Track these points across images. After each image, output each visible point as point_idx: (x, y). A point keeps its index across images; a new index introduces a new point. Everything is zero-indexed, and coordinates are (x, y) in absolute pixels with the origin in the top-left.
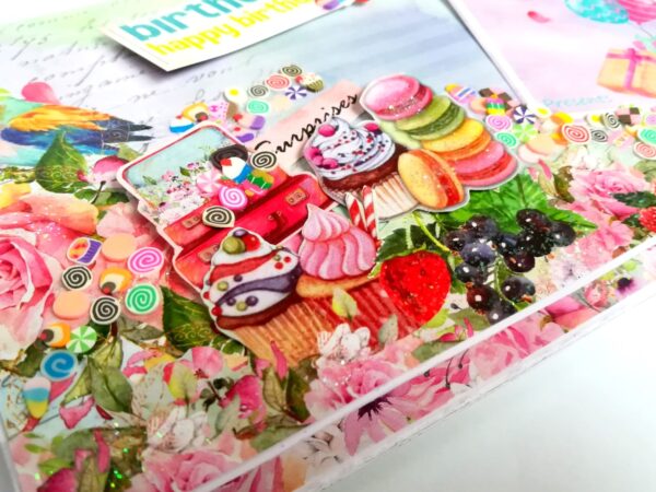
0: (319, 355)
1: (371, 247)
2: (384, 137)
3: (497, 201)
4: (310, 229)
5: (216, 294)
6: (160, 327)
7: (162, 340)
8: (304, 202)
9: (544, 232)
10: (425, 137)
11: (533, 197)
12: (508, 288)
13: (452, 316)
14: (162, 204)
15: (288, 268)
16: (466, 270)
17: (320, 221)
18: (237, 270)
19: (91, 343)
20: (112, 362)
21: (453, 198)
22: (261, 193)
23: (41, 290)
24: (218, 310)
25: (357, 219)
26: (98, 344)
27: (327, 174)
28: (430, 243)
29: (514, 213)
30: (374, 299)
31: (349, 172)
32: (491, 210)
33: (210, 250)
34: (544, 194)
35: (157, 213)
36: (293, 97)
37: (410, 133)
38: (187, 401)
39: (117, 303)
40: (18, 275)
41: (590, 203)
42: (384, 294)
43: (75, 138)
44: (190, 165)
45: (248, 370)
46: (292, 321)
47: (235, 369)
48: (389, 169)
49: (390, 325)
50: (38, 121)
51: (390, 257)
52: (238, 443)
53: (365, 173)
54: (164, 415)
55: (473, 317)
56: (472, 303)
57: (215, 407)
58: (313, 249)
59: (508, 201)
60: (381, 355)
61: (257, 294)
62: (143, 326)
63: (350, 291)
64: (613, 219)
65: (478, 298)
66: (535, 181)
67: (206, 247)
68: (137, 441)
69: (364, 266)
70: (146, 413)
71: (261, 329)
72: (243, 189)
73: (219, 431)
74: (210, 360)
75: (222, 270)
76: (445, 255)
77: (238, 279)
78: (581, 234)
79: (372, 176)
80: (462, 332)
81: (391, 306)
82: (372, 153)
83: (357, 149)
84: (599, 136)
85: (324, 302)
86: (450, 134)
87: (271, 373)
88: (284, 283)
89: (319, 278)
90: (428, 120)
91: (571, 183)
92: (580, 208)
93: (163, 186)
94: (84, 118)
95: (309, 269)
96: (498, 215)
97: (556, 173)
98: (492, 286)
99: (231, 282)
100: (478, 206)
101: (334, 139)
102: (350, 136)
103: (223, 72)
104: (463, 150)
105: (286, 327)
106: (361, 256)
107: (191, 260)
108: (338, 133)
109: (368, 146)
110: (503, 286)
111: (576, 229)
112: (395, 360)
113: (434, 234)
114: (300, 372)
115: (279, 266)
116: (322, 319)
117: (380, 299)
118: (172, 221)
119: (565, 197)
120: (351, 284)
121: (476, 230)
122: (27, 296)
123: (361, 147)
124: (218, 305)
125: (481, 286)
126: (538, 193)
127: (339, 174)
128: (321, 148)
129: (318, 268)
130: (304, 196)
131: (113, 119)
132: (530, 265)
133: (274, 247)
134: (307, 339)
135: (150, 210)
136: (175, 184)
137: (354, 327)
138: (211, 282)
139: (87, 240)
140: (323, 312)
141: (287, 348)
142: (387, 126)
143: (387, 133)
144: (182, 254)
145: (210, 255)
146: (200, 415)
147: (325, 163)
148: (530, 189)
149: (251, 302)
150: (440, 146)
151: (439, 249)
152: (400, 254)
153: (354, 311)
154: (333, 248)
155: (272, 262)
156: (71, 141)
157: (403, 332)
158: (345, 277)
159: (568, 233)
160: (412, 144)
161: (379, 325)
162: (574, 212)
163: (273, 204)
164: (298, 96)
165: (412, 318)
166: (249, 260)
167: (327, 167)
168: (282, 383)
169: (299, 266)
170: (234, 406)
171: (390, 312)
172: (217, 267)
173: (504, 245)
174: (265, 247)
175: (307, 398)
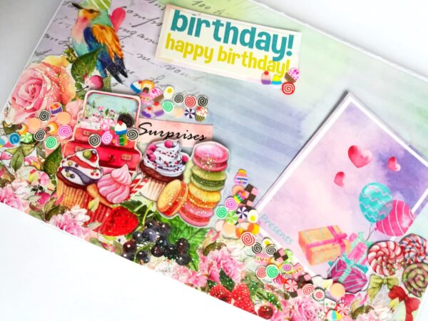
0: (70, 210)
1: (125, 198)
2: (183, 167)
3: (182, 228)
4: (116, 172)
5: (66, 164)
6: (47, 156)
7: (43, 160)
8: (126, 162)
9: (180, 252)
10: (195, 182)
11: (196, 239)
12: (141, 253)
13: (115, 242)
14: (87, 118)
15: (94, 177)
16: (139, 235)
17: (122, 173)
18: (80, 163)
19: (27, 141)
20: (27, 152)
21: (168, 212)
22: (117, 145)
23: (34, 109)
24: (61, 169)
25: (133, 185)
26: (30, 143)
27: (146, 160)
28: (142, 216)
29: (181, 237)
30: (103, 213)
31: (153, 167)
32: (176, 228)
33: (81, 148)
34: (201, 243)
35: (82, 120)
36: (186, 114)
37: (193, 175)
38: (30, 183)
39: (45, 136)
40: (33, 97)
41: (210, 263)
42: (107, 215)
43: (102, 56)
44: (112, 111)
45: (50, 193)
46: (75, 193)
47: (49, 189)
48: (166, 180)
49: (97, 224)
50: (101, 34)
51: (125, 207)
52: (28, 207)
53: (157, 173)
54: (21, 181)
55: (119, 248)
56: (125, 245)
57: (34, 192)
58: (109, 179)
59: (186, 231)
60: (83, 228)
61: (76, 176)
62: (44, 150)
63: (100, 203)
64: (207, 275)
65: (129, 246)
66: (206, 236)
67: (81, 146)
68: (10, 180)
69: (114, 201)
70: (18, 176)
71: (66, 187)
72: (114, 138)
73: (28, 199)
74: (45, 180)
75: (76, 159)
76: (140, 224)
77: (76, 166)
78: (189, 267)
79: (158, 176)
80: (111, 248)
81: (104, 220)
82: (169, 168)
83: (168, 161)
84: (257, 249)
85: (90, 198)
86: (204, 191)
87: (54, 200)
88: (87, 180)
89: (98, 190)
90: (206, 177)
91: (216, 251)
92: (204, 260)
93: (95, 111)
94: (115, 49)
95: (99, 184)
96: (175, 232)
97: (217, 242)
98: (138, 248)
99: (73, 164)
100: (174, 222)
101: (166, 150)
102: (173, 154)
103: (182, 74)
104: (199, 201)
105: (72, 193)
106: (118, 197)
107: (72, 146)
108: (171, 149)
109: (173, 164)
110: (140, 251)
111: (190, 264)
112: (84, 234)
113: (147, 215)
114: (60, 208)
115: (92, 174)
116: (83, 202)
117: (104, 215)
118: (82, 127)
119: (205, 252)
120: (103, 202)
121: (161, 228)
122: (29, 107)
123: (170, 163)
124: (63, 168)
125: (135, 243)
126: (200, 240)
127: (149, 165)
128: (158, 149)
129: (102, 186)
130: (129, 159)
131: (122, 60)
132: (158, 255)
133: (98, 167)
134: (73, 202)
135: (82, 116)
136: (99, 114)
137: (87, 214)
138: (68, 159)
139: (61, 105)
140: (86, 200)
141: (66, 199)
142: (190, 164)
143: (186, 167)
144: (72, 142)
145: (79, 151)
146: (28, 191)
147: (151, 155)
148: (200, 236)
149: (72, 176)
150: (194, 190)
151: (141, 220)
152: (129, 210)
153: (93, 210)
154: (114, 186)
155: (92, 171)
156: (99, 56)
157: (96, 230)
158: (105, 198)
159: (186, 261)
160: (186, 180)
161: (94, 221)
162: (200, 259)
163: (116, 152)
164: (188, 116)
165: (104, 229)
166: (86, 163)
167: (149, 158)
168: (53, 206)
169: (98, 180)
170: (38, 198)
171: (101, 221)
172: (75, 156)
173: (161, 241)
174: (96, 164)
175: (54, 216)
